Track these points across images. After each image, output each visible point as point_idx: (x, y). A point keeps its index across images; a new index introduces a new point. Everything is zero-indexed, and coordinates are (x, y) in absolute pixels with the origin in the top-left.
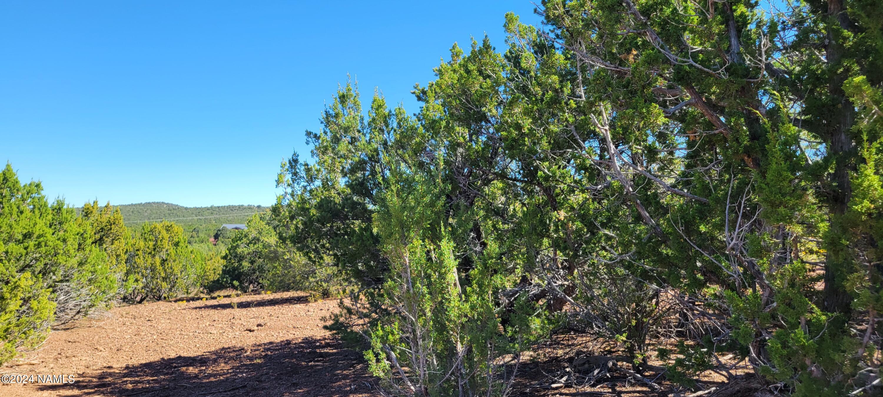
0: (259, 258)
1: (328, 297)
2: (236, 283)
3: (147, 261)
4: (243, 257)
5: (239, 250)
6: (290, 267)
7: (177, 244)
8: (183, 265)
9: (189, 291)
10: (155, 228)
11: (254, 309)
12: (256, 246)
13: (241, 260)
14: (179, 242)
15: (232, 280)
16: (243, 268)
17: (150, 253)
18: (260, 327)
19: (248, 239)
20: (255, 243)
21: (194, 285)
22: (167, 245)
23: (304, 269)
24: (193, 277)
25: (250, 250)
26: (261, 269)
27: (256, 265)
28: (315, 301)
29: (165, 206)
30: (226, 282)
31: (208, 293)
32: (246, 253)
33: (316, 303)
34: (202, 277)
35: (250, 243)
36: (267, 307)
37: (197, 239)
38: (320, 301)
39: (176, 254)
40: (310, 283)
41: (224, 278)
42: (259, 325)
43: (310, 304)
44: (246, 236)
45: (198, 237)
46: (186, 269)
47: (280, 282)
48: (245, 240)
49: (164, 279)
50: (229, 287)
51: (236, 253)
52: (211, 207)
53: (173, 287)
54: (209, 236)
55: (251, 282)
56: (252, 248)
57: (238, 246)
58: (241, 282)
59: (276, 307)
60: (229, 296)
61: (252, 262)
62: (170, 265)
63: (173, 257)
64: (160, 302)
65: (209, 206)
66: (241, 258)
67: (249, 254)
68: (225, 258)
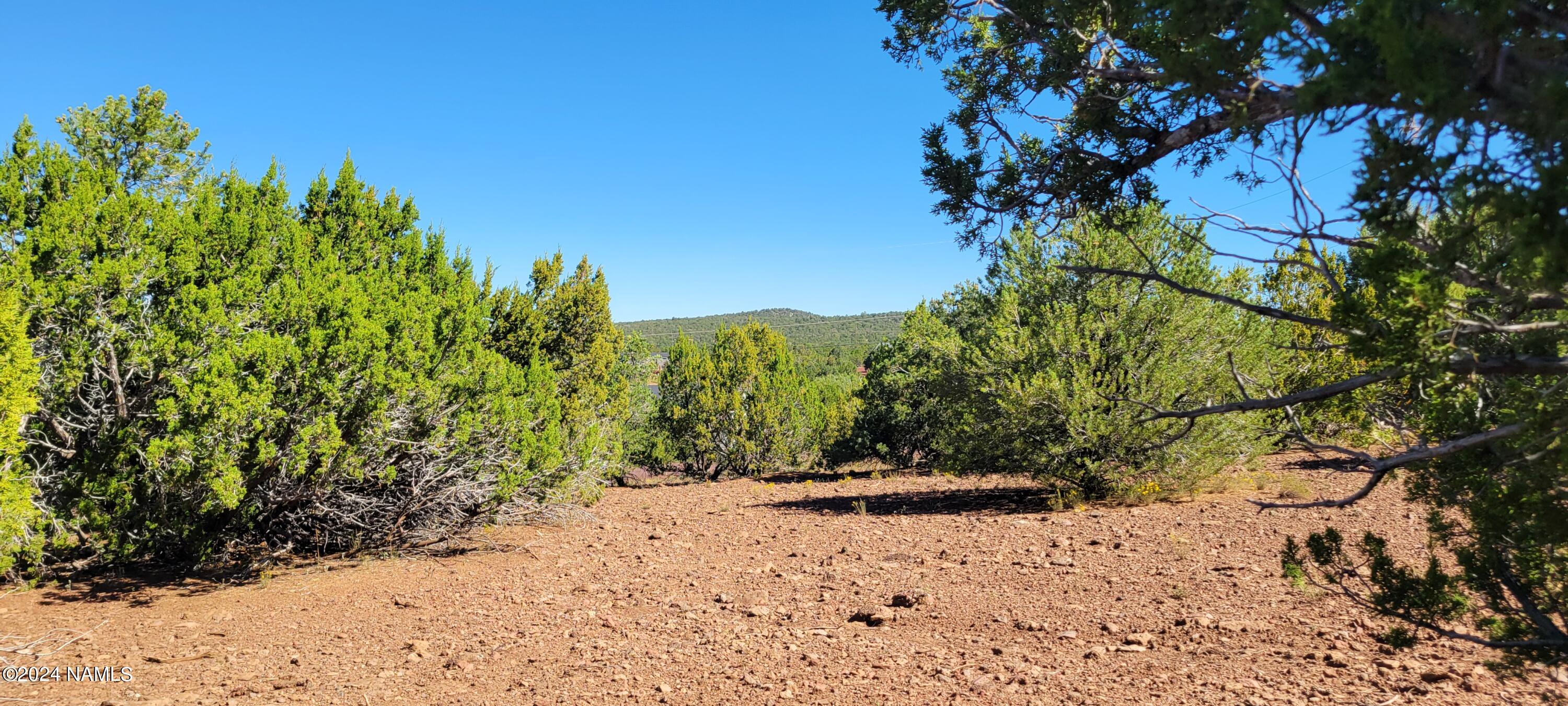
0: (930, 396)
1: (1102, 497)
2: (882, 447)
3: (718, 398)
4: (896, 393)
5: (887, 379)
6: (997, 413)
7: (773, 367)
8: (785, 409)
9: (799, 460)
10: (733, 334)
11: (905, 520)
12: (923, 370)
13: (894, 400)
14: (776, 363)
15: (875, 441)
16: (896, 417)
17: (724, 384)
18: (903, 611)
19: (907, 356)
20: (920, 365)
21: (807, 447)
22: (755, 369)
23: (1031, 420)
24: (803, 433)
25: (911, 379)
26: (933, 418)
27: (923, 410)
28: (1068, 507)
29: (791, 315)
30: (863, 445)
31: (829, 467)
32: (901, 384)
33: (1069, 514)
34: (820, 433)
35: (911, 363)
36: (939, 518)
37: (836, 368)
38: (1081, 509)
39: (771, 386)
40: (1052, 457)
41: (857, 437)
42: (900, 601)
43: (1054, 517)
44: (901, 349)
45: (838, 363)
46: (789, 416)
47: (973, 453)
48: (898, 356)
49: (750, 436)
50: (869, 455)
51: (881, 384)
52: (862, 316)
53: (768, 450)
54: (856, 362)
55: (915, 448)
56: (915, 374)
57: (884, 369)
58: (892, 447)
59: (962, 519)
60: (867, 475)
61: (916, 405)
62: (759, 407)
63: (765, 392)
64: (744, 480)
65: (859, 314)
66: (891, 395)
67: (908, 386)
68: (861, 394)
